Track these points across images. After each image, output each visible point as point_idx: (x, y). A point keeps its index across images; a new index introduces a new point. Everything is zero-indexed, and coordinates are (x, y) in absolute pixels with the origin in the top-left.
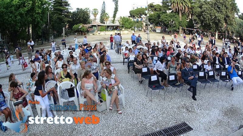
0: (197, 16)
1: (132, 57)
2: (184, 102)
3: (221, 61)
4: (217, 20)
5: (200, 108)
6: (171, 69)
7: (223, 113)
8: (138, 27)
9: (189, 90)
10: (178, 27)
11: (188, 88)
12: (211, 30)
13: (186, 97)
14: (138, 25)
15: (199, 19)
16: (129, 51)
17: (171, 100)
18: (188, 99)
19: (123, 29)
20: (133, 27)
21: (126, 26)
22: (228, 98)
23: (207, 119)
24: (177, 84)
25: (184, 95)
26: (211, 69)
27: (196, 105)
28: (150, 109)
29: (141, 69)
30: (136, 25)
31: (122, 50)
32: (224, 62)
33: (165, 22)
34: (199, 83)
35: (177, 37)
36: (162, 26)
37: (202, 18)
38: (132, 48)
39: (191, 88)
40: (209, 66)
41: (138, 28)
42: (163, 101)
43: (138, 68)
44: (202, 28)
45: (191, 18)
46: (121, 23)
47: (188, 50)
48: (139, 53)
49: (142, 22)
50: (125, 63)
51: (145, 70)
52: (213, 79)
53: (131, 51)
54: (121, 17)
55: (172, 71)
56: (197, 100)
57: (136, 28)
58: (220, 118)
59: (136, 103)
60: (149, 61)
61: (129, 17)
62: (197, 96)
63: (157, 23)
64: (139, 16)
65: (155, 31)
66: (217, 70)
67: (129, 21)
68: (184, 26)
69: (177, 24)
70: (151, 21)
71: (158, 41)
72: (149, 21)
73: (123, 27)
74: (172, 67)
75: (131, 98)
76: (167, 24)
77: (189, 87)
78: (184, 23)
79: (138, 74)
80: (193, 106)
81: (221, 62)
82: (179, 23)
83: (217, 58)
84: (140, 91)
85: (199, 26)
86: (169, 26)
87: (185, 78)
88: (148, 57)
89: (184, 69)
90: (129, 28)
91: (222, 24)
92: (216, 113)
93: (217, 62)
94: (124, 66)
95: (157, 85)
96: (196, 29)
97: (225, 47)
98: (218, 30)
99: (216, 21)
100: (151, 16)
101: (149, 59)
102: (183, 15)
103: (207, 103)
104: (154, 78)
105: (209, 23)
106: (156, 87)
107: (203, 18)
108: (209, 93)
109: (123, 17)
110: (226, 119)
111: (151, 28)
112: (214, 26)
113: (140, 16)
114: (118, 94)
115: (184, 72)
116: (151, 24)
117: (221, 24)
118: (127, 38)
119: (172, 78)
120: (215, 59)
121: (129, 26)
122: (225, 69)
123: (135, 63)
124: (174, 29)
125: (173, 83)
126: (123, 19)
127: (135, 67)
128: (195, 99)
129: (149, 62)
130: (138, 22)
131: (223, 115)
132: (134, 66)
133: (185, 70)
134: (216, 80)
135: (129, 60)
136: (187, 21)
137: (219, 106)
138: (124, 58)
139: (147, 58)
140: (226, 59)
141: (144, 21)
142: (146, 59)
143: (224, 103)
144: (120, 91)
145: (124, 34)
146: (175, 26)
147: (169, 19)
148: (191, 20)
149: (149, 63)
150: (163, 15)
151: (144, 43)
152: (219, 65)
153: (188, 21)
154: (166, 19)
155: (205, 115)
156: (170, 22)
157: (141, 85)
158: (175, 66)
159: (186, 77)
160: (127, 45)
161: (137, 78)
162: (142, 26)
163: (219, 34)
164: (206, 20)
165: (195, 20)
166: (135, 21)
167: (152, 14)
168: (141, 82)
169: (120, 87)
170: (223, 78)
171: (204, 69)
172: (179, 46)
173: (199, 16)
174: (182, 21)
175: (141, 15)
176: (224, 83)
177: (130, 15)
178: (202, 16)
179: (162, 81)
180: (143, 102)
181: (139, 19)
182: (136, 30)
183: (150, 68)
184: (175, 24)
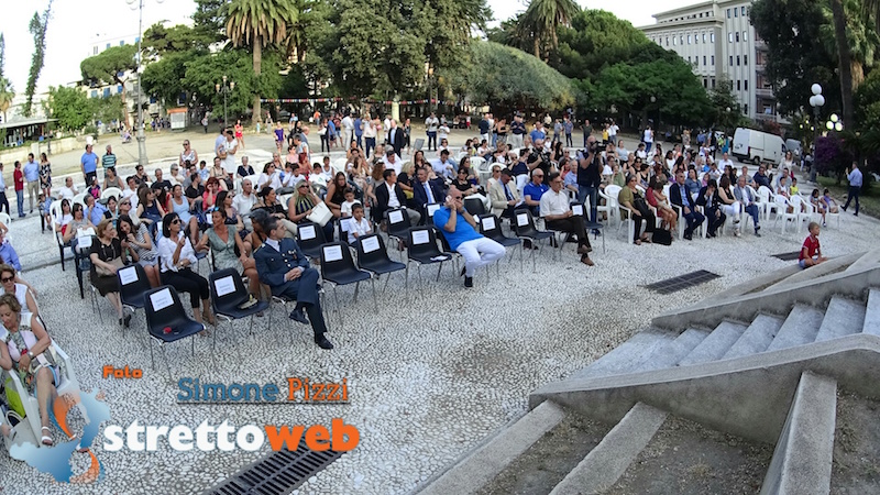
0: (318, 53)
1: (85, 237)
2: (287, 365)
3: (410, 195)
4: (395, 56)
5: (351, 374)
6: (220, 256)
7: (447, 372)
8: (108, 119)
9: (294, 316)
10: (247, 101)
11: (290, 311)
12: (373, 93)
13: (292, 342)
14: (109, 112)
15: (326, 60)
16: (73, 215)
17: (242, 366)
18: (302, 350)
19: (59, 135)
20: (93, 121)
21: (68, 120)
22: (458, 314)
23: (390, 404)
24: (248, 304)
25: (285, 340)
26: (369, 229)
27: (336, 364)
28: (176, 413)
29: (116, 277)
30: (102, 113)
31: (53, 216)
32: (421, 197)
33: (200, 88)
34: (328, 288)
35: (245, 138)
36: (191, 105)
37: (337, 55)
38: (82, 202)
39: (299, 307)
40: (358, 219)
41: (107, 122)
42: (212, 376)
43: (108, 273)
44: (336, 93)
45: (295, 61)
46: (52, 111)
47: (282, 177)
48: (108, 215)
49: (123, 98)
50: (67, 264)
51: (129, 276)
52: (381, 261)
53: (77, 213)
54: (51, 88)
55: (226, 262)
56: (337, 346)
57: (103, 125)
58: (438, 390)
59: (124, 402)
60: (141, 239)
61: (79, 83)
62: (332, 334)
63: (174, 97)
64: (112, 78)
65: (166, 126)
66: (393, 229)
67: (77, 102)
68: (271, 92)
69: (244, 90)
70: (154, 89)
71: (173, 163)
72: (147, 93)
73: (57, 124)
74: (220, 248)
75: (103, 387)
76: (207, 94)
77: (292, 306)
78: (271, 81)
79: (110, 294)
80: (323, 370)
81: (410, 199)
82: (251, 84)
83: (391, 189)
84: (129, 356)
85: (327, 85)
86: (217, 102)
87: (272, 278)
88: (138, 227)
89: (263, 245)
90: (80, 128)
91: (416, 68)
92: (418, 378)
93: (394, 201)
94: (65, 274)
95: (177, 322)
96: (314, 97)
97: (430, 146)
98: (402, 90)
99: (391, 61)
100: (153, 71)
101: (140, 232)
102: (269, 53)
103: (376, 351)
104: (162, 299)
105: (367, 71)
106: (175, 329)
107: (340, 57)
108: (376, 312)
109: (57, 89)
110: (465, 390)
111: (155, 116)
112: (386, 79)
113: (116, 78)
114: (54, 383)
115: (266, 259)
116: (154, 100)
117: (411, 70)
118: (69, 165)
119: (225, 286)
120: (382, 193)
121: (79, 120)
122: (425, 221)
123: (94, 256)
124: (234, 107)
125: (232, 306)
126: (59, 97)
127: (97, 270)
128: (327, 346)
129: (142, 244)
130: (107, 99)
131: (450, 375)
132: (93, 266)
133: (270, 248)
134: (392, 265)
135: (78, 248)
136: (281, 72)
137: (427, 351)
138: (62, 243)
139: (135, 229)
140: (427, 186)
141: (129, 94)
142: (130, 235)
143: (444, 336)
144: (57, 369)
145: (62, 152)
146: (236, 99)
147: (216, 73)
148: (297, 69)
149: (141, 248)
150: (194, 63)
151: (123, 178)
152: (400, 212)
153: (286, 72)
154: (204, 77)
155: (377, 393)
156: (218, 86)
157: (129, 333)
158: (230, 243)
159: (276, 275)
160: (67, 193)
161: (112, 312)
162: (120, 115)
163: (404, 103)
164: (352, 61)
165: (311, 67)
166: (97, 98)
167: (156, 66)
168: (126, 322)
169: (53, 353)
170: (420, 253)
171: (344, 235)
172: (247, 169)
173: (326, 51)
174: (261, 77)
175: (120, 70)
176: (431, 268)
177: (81, 78)
178: (336, 51)
179: (195, 304)
180: (147, 392)
181: (111, 86)
182: (100, 132)
183: (148, 266)
184: (236, 89)
